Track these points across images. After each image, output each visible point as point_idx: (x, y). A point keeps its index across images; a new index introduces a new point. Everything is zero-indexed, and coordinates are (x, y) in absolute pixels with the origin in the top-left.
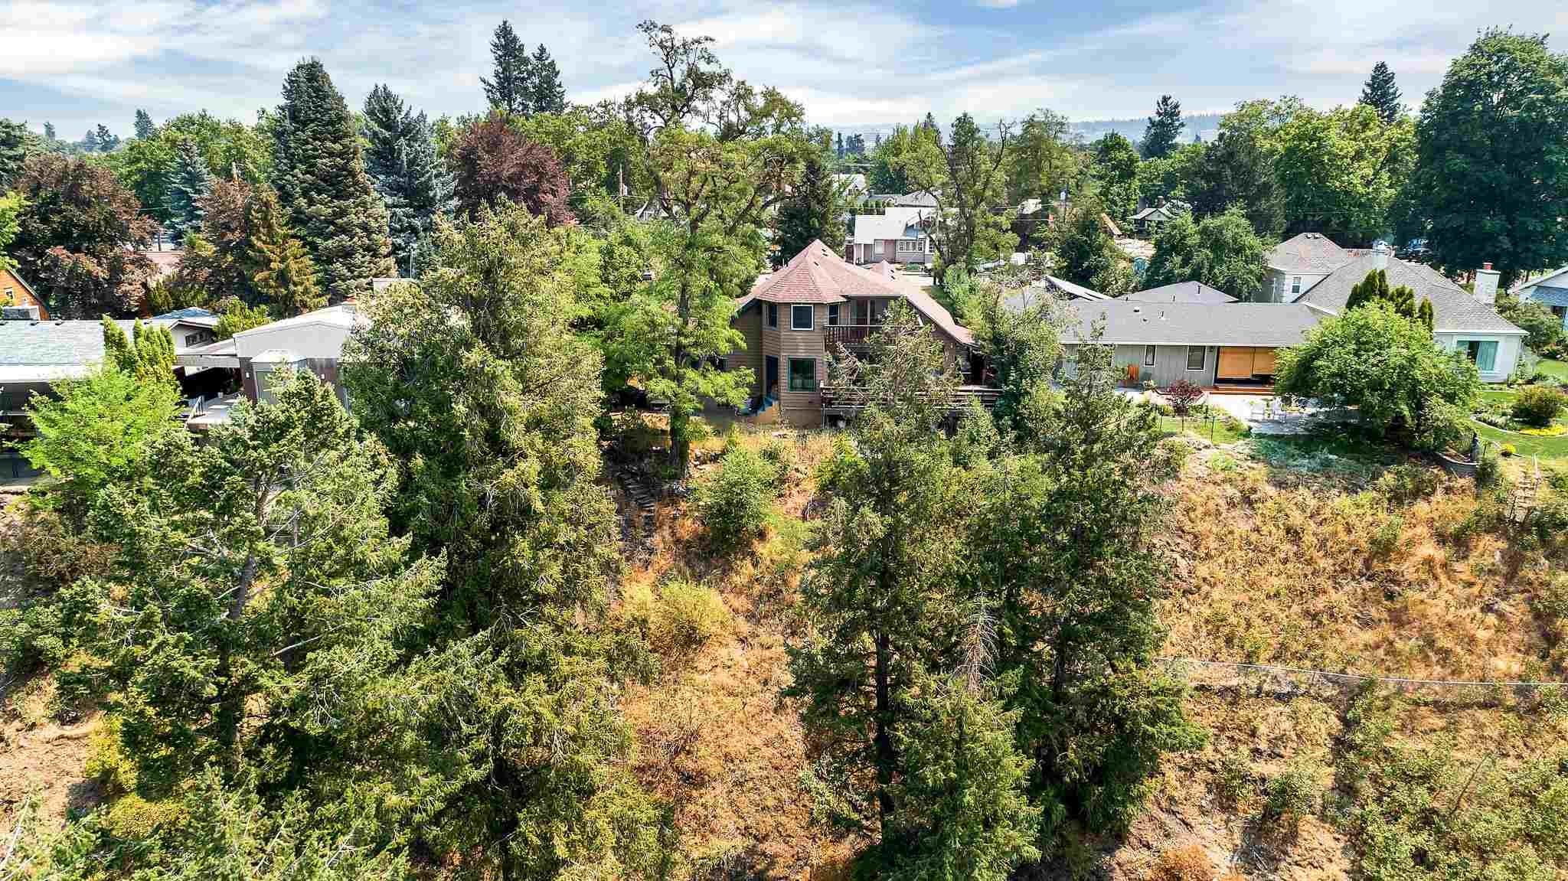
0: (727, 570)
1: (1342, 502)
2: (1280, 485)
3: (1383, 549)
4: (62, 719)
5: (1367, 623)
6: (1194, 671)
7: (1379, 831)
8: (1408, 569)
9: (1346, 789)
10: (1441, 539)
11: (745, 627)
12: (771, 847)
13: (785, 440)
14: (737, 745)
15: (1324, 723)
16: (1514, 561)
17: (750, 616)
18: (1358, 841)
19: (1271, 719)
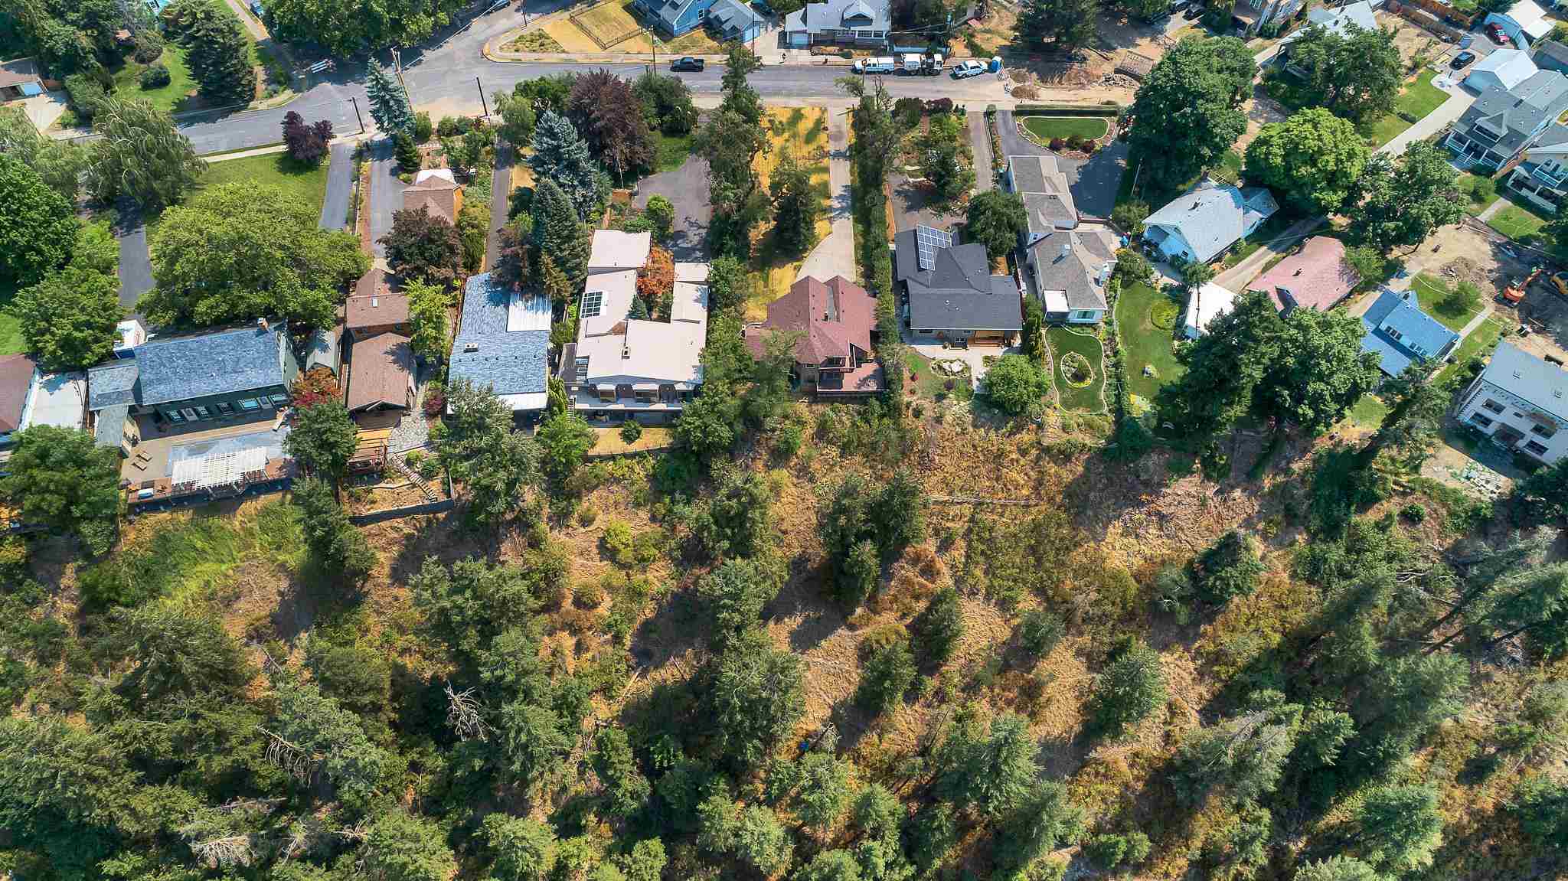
0: (788, 460)
1: (992, 434)
2: (975, 426)
3: (1001, 454)
4: (584, 526)
5: (989, 479)
6: (936, 496)
7: (975, 544)
8: (1005, 462)
9: (970, 530)
10: (1019, 449)
11: (795, 481)
12: (810, 551)
13: (802, 407)
14: (796, 521)
15: (967, 510)
16: (1038, 458)
17: (798, 477)
18: (969, 546)
19: (954, 510)
